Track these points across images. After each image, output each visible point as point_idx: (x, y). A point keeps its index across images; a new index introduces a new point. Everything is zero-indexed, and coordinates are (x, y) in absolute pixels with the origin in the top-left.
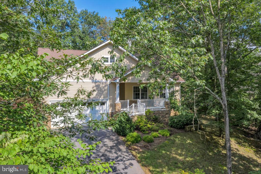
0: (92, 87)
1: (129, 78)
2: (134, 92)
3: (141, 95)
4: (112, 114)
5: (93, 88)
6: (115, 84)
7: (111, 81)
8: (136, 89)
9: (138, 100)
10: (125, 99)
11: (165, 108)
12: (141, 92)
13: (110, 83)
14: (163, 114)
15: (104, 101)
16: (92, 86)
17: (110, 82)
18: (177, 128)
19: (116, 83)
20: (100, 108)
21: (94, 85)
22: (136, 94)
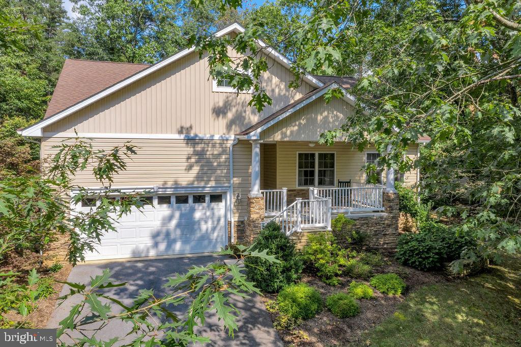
0: (185, 157)
1: (284, 130)
2: (299, 168)
3: (319, 176)
4: (242, 226)
5: (189, 158)
6: (249, 146)
7: (238, 137)
8: (306, 160)
9: (311, 188)
10: (276, 185)
11: (383, 209)
12: (319, 168)
13: (236, 142)
14: (379, 227)
15: (219, 191)
16: (186, 153)
17: (234, 140)
18: (422, 270)
19: (252, 142)
20: (205, 214)
21: (190, 150)
22: (306, 173)
